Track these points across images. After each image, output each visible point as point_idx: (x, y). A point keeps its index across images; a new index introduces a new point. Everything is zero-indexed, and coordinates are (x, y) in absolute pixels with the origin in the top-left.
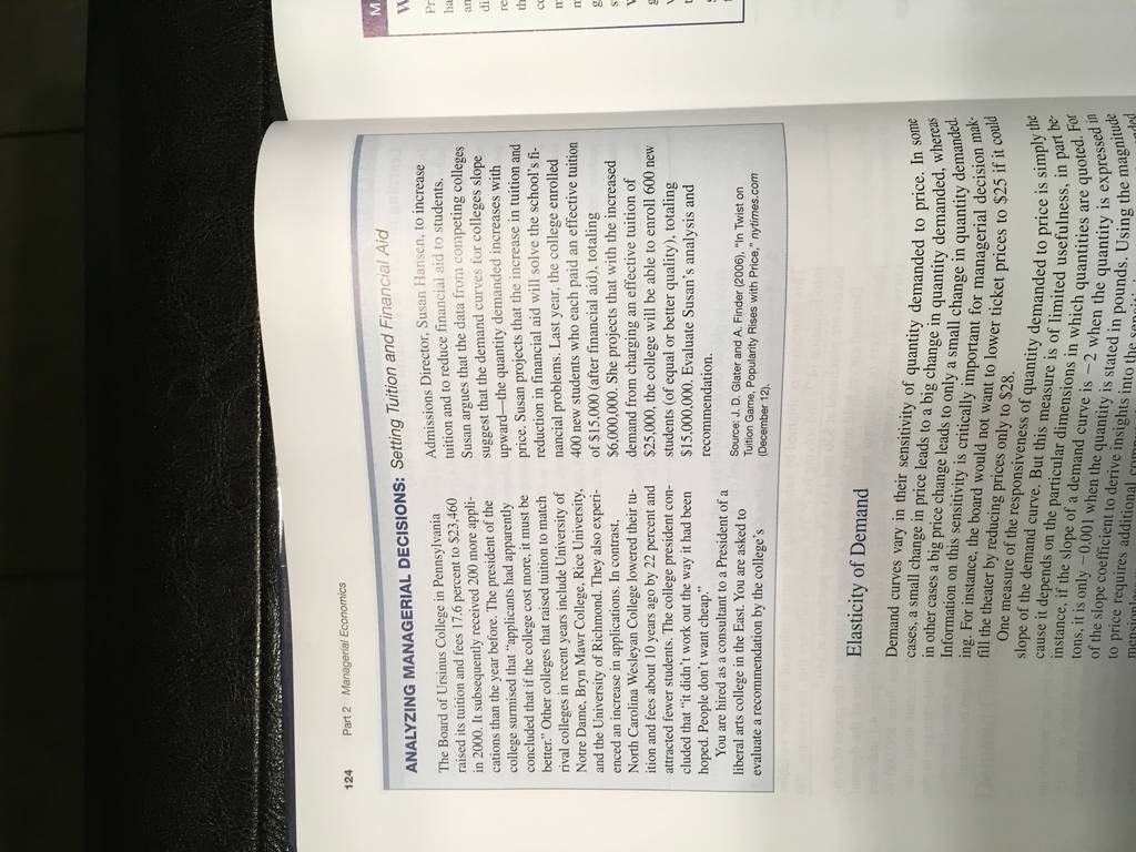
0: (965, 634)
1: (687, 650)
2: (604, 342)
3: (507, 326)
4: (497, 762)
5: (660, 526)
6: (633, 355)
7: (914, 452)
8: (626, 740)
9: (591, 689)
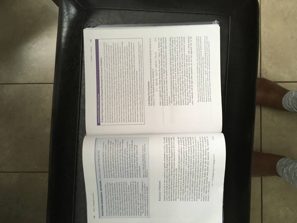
0: (174, 198)
1: (138, 200)
2: (126, 164)
3: (114, 162)
4: (114, 214)
5: (134, 186)
6: (130, 166)
7: (166, 177)
8: (131, 212)
9: (126, 205)
